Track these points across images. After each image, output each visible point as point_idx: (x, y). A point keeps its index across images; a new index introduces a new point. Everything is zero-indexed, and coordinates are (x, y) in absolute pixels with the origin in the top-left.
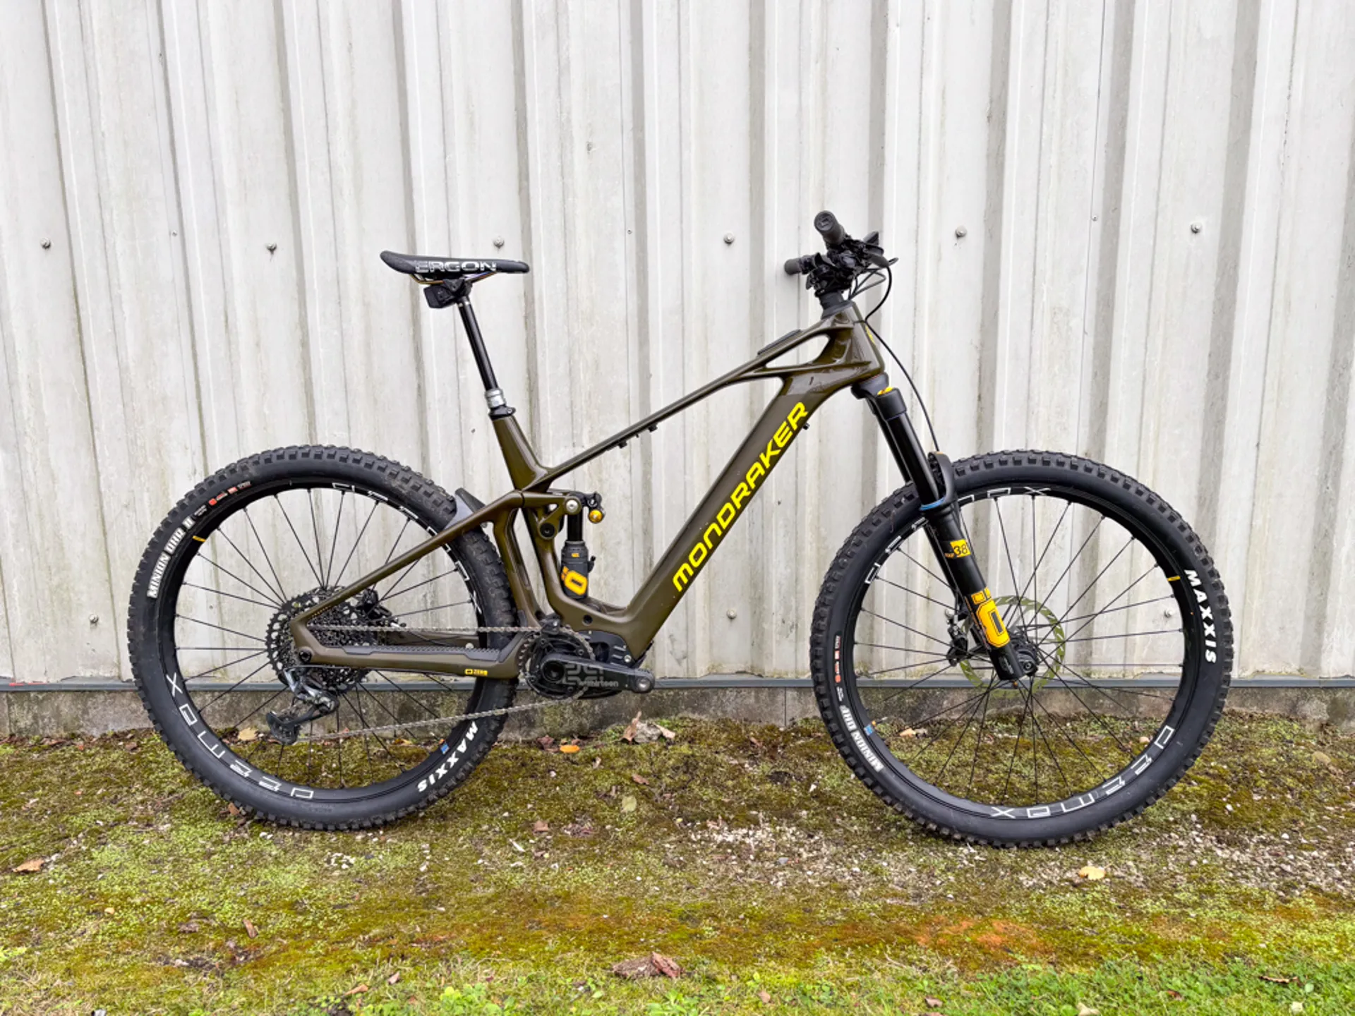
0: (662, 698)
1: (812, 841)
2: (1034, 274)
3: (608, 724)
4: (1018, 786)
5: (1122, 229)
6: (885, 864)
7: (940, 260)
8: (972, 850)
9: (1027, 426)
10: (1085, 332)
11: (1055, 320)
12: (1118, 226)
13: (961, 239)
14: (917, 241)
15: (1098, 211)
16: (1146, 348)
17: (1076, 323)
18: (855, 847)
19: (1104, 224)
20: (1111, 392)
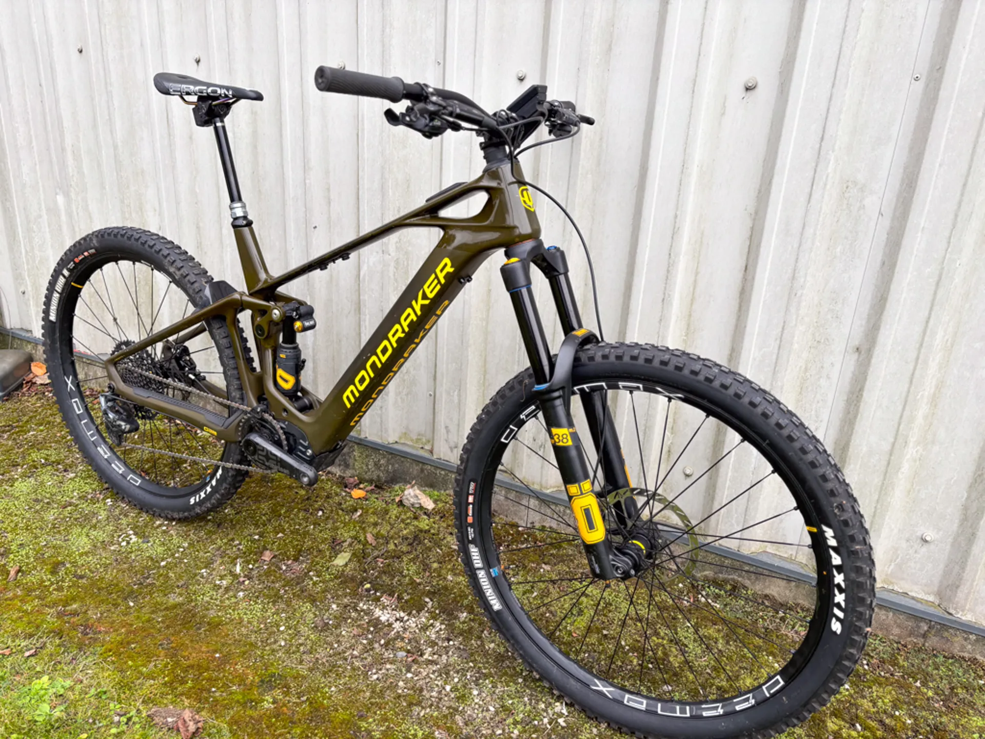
0: (436, 474)
1: (446, 644)
2: (822, 139)
3: (397, 482)
4: (671, 659)
5: (943, 94)
6: (475, 692)
7: (723, 114)
8: (565, 711)
9: (787, 309)
10: (881, 214)
11: (847, 195)
12: (939, 90)
13: (749, 93)
14: (693, 91)
15: (923, 69)
16: (949, 243)
17: (872, 202)
18: (471, 664)
19: (927, 86)
20: (893, 287)
